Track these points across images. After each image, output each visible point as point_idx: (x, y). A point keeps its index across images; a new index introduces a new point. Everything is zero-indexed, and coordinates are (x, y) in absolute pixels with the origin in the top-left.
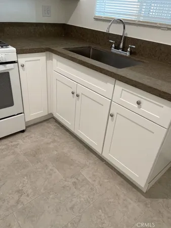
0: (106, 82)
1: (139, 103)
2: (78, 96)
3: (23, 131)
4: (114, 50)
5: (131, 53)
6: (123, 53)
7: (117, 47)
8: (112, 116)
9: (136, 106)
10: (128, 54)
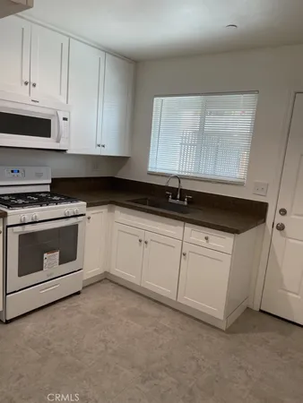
0: (176, 226)
1: (206, 238)
2: (146, 243)
3: (78, 293)
4: (171, 200)
5: (188, 202)
6: (181, 203)
7: (175, 198)
8: (184, 255)
9: (205, 241)
10: (186, 203)
